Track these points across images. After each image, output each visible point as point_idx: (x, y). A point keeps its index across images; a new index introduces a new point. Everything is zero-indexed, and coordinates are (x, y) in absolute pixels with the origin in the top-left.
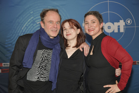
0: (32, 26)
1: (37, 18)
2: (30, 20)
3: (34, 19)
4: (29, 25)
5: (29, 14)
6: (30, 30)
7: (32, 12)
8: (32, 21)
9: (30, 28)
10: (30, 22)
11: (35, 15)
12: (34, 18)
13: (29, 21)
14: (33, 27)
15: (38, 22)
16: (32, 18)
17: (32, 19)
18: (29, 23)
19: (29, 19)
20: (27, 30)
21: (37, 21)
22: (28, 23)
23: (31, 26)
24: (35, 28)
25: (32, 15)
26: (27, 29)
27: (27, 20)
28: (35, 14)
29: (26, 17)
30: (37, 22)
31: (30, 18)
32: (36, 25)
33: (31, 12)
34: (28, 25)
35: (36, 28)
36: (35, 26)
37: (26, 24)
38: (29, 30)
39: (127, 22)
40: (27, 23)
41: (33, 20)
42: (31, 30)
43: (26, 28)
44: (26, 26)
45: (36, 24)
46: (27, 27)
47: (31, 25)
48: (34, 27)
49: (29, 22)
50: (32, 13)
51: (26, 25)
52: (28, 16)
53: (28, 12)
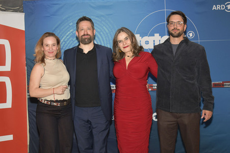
0: (72, 40)
2: (69, 33)
4: (68, 39)
5: (68, 26)
6: (69, 45)
8: (72, 34)
9: (69, 43)
13: (67, 34)
16: (71, 31)
17: (72, 32)
18: (68, 37)
19: (67, 32)
25: (71, 28)
26: (66, 45)
29: (64, 30)
31: (69, 31)
33: (70, 23)
34: (66, 40)
37: (64, 38)
39: (189, 36)
40: (65, 36)
44: (64, 41)
46: (66, 42)
47: (71, 39)
49: (68, 36)
52: (66, 28)
53: (67, 24)
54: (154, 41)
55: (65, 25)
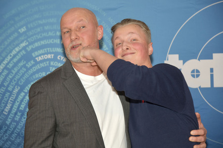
0: (24, 66)
1: (36, 45)
2: (17, 49)
3: (29, 49)
4: (16, 65)
5: (16, 35)
6: (18, 77)
7: (23, 30)
8: (24, 52)
9: (16, 74)
10: (18, 57)
11: (32, 36)
12: (30, 44)
13: (14, 52)
14: (25, 69)
15: (40, 55)
16: (23, 45)
17: (24, 48)
18: (15, 60)
19: (14, 48)
20: (8, 79)
21: (36, 53)
22: (11, 60)
23: (21, 68)
24: (31, 72)
25: (22, 38)
26: (10, 77)
27: (11, 52)
28: (31, 33)
29: (6, 43)
30: (38, 56)
31: (18, 45)
32: (34, 65)
33: (21, 27)
34: (11, 65)
35: (34, 73)
36: (31, 67)
37: (5, 62)
38: (14, 77)
40: (9, 58)
41: (26, 51)
42: (19, 80)
43: (6, 72)
44: (5, 68)
45: (35, 61)
46: (10, 71)
47: (21, 64)
48: (28, 69)
49: (15, 56)
50: (24, 33)
51: (8, 64)
52: (12, 38)
53: (13, 29)
54: (212, 70)
55: (9, 31)
